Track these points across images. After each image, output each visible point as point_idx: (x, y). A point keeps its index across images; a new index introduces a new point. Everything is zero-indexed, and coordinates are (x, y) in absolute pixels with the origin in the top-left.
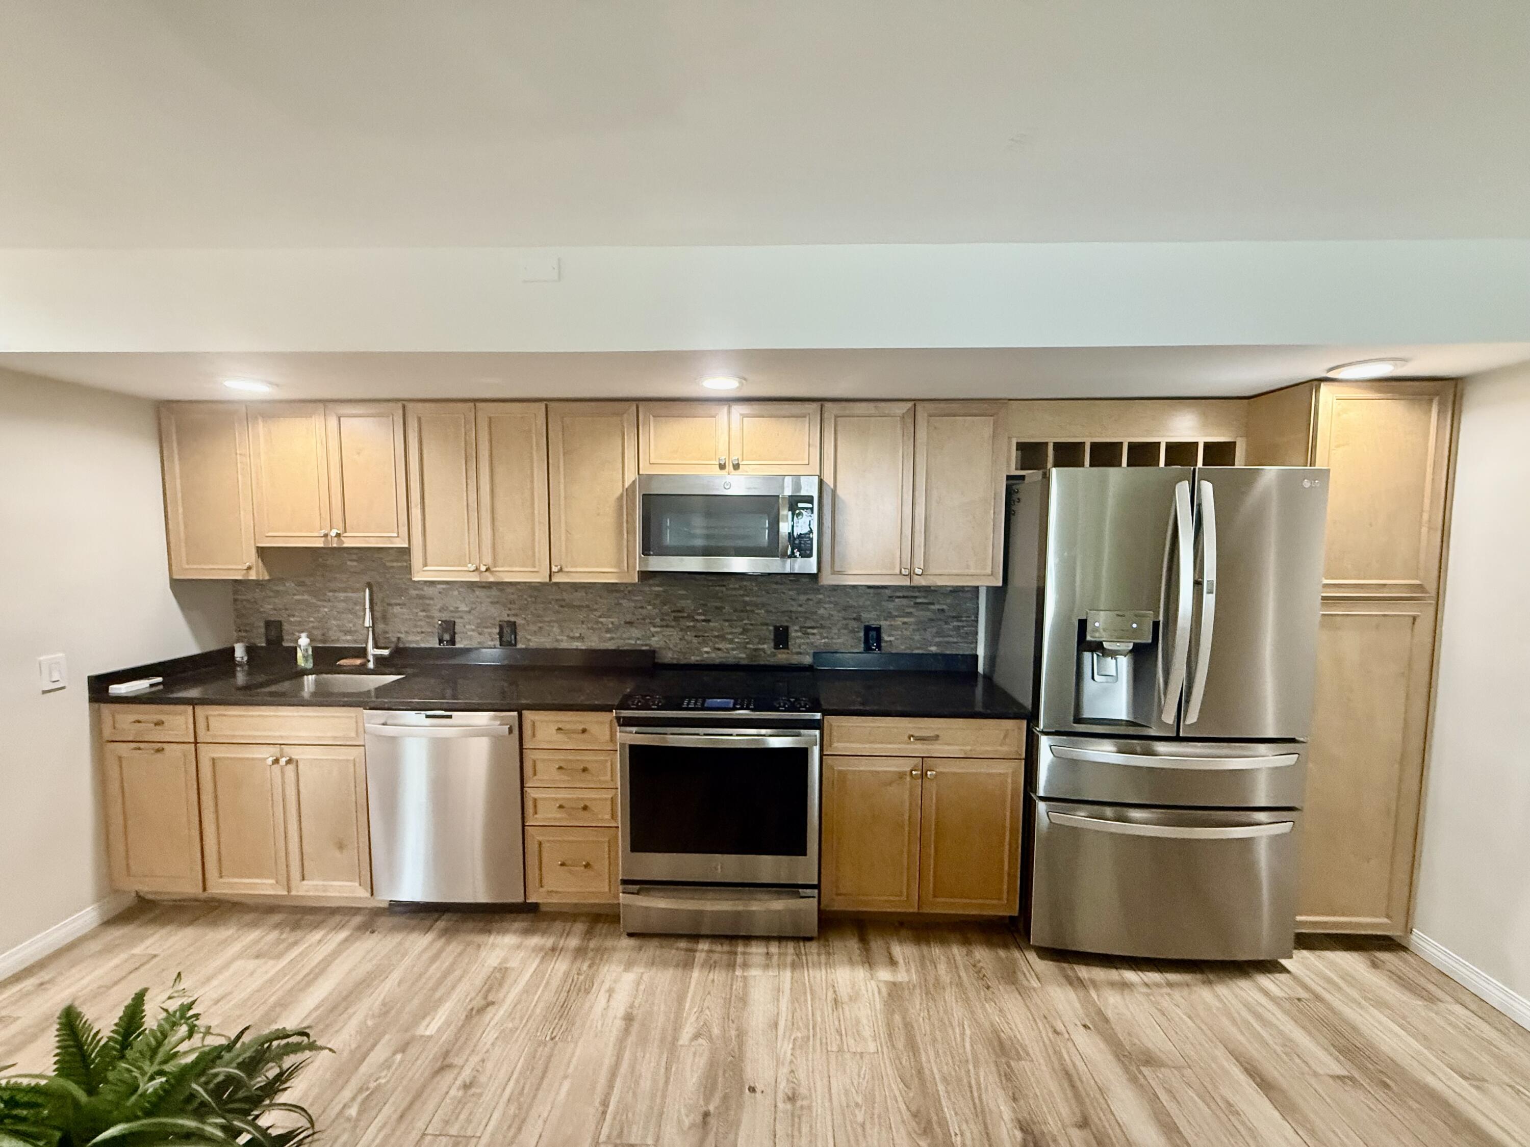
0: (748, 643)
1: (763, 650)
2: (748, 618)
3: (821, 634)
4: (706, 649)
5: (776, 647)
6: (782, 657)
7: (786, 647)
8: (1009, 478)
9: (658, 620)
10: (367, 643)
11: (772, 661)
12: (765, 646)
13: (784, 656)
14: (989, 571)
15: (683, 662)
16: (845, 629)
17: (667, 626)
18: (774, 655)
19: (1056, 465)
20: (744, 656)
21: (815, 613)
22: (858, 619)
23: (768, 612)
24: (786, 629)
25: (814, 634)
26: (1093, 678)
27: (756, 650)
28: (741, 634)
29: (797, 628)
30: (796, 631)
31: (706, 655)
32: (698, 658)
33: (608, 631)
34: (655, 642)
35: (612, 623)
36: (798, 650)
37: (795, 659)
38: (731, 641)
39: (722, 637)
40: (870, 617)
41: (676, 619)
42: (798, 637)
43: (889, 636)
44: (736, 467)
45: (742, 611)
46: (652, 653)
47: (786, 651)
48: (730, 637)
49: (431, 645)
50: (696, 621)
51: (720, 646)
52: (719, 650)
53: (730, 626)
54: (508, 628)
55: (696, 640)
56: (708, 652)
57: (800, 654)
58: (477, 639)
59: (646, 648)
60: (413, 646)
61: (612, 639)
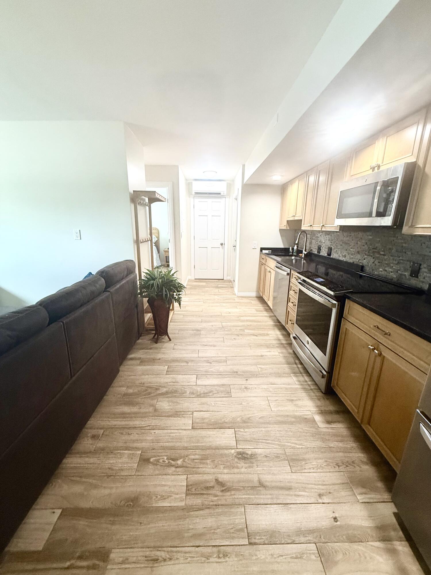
0: (399, 270)
2: (402, 256)
4: (381, 270)
5: (411, 275)
6: (413, 282)
9: (367, 253)
10: (303, 249)
11: (408, 283)
12: (406, 273)
17: (370, 255)
18: (409, 280)
20: (395, 276)
23: (412, 254)
24: (420, 265)
27: (401, 275)
28: (397, 264)
29: (425, 266)
30: (425, 268)
31: (380, 273)
33: (352, 254)
34: (365, 262)
35: (354, 251)
36: (423, 280)
37: (420, 285)
38: (392, 268)
39: (388, 265)
41: (374, 252)
42: (425, 272)
45: (400, 252)
46: (362, 267)
47: (416, 279)
48: (392, 265)
49: (316, 253)
50: (381, 254)
51: (387, 269)
52: (386, 271)
53: (393, 259)
54: (330, 249)
55: (378, 264)
56: (381, 271)
57: (423, 282)
58: (324, 253)
59: (361, 264)
60: (314, 253)
61: (352, 258)
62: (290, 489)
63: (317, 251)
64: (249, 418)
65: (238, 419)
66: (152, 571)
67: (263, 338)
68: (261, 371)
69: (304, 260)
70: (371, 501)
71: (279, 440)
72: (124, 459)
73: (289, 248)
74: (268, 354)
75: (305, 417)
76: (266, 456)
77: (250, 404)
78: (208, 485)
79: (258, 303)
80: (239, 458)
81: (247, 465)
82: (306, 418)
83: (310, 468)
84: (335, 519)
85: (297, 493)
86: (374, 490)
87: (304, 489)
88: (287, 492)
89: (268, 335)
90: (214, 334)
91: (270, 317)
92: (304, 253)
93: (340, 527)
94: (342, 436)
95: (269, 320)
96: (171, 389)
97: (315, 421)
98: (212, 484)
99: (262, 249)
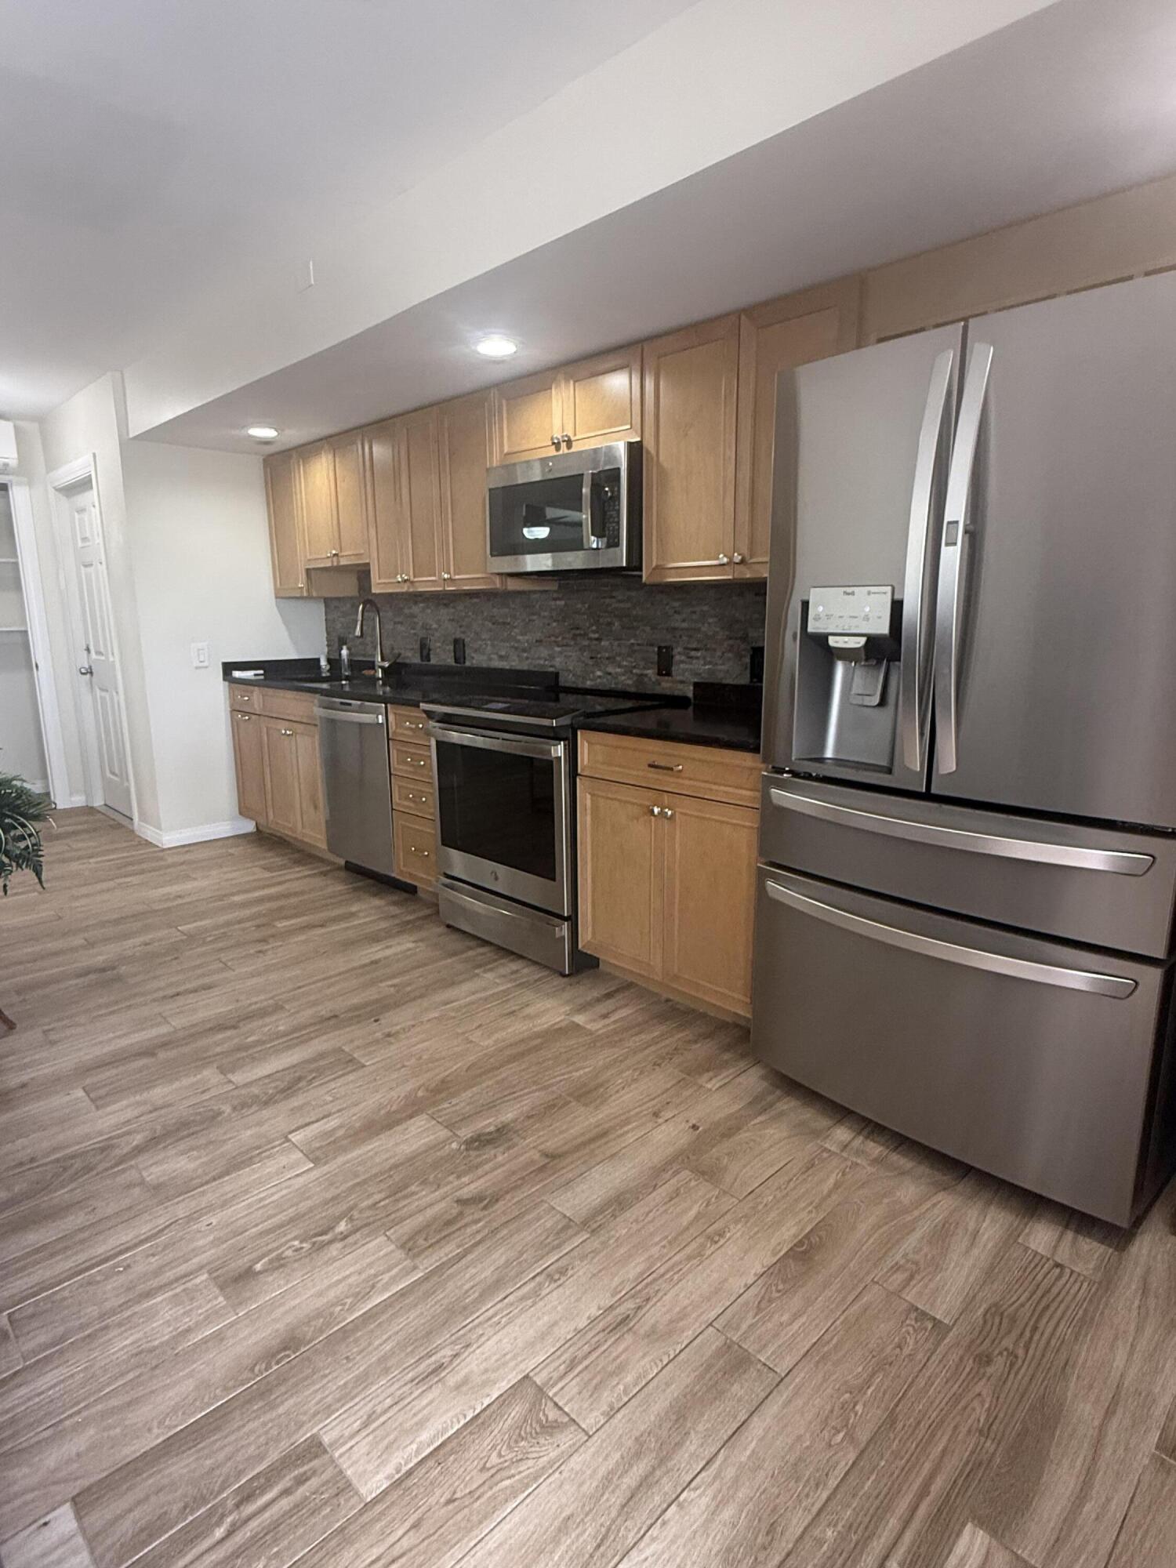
0: (634, 667)
1: (646, 675)
2: (635, 637)
3: (704, 658)
4: (599, 673)
5: (660, 674)
6: (666, 686)
7: (670, 673)
9: (560, 638)
10: (375, 656)
11: (658, 690)
12: (649, 672)
13: (668, 685)
15: (580, 686)
16: (730, 651)
17: (567, 645)
18: (659, 683)
20: (630, 682)
21: (699, 630)
22: (744, 638)
23: (653, 628)
24: (669, 649)
25: (697, 658)
27: (641, 676)
28: (629, 655)
29: (679, 649)
30: (679, 653)
31: (598, 680)
32: (592, 682)
33: (524, 650)
34: (558, 662)
35: (527, 641)
36: (681, 678)
37: (678, 689)
38: (620, 665)
39: (612, 660)
40: (757, 637)
41: (574, 637)
42: (682, 662)
45: (630, 628)
46: (556, 675)
47: (670, 678)
48: (618, 659)
49: (417, 660)
50: (591, 639)
51: (610, 669)
52: (610, 674)
53: (619, 645)
54: (459, 646)
55: (591, 662)
56: (600, 677)
57: (682, 682)
58: (442, 656)
59: (551, 669)
60: (408, 661)
61: (527, 658)
62: (605, 1134)
63: (418, 655)
64: (443, 1081)
65: (420, 1094)
66: (444, 1384)
67: (347, 925)
68: (398, 992)
69: (384, 684)
70: (727, 1080)
71: (535, 1083)
72: (167, 1314)
73: (318, 660)
74: (388, 952)
75: (556, 1027)
76: (529, 1117)
77: (425, 1057)
78: (448, 1217)
79: (255, 850)
80: (477, 1149)
81: (501, 1149)
82: (560, 1029)
83: (617, 1092)
84: (695, 1127)
85: (620, 1132)
86: (724, 1065)
87: (627, 1122)
88: (603, 1140)
89: (353, 915)
90: (175, 962)
91: (324, 874)
92: (382, 668)
93: (705, 1131)
94: (639, 1025)
95: (329, 882)
96: (159, 1127)
97: (578, 1025)
98: (455, 1212)
99: (228, 668)
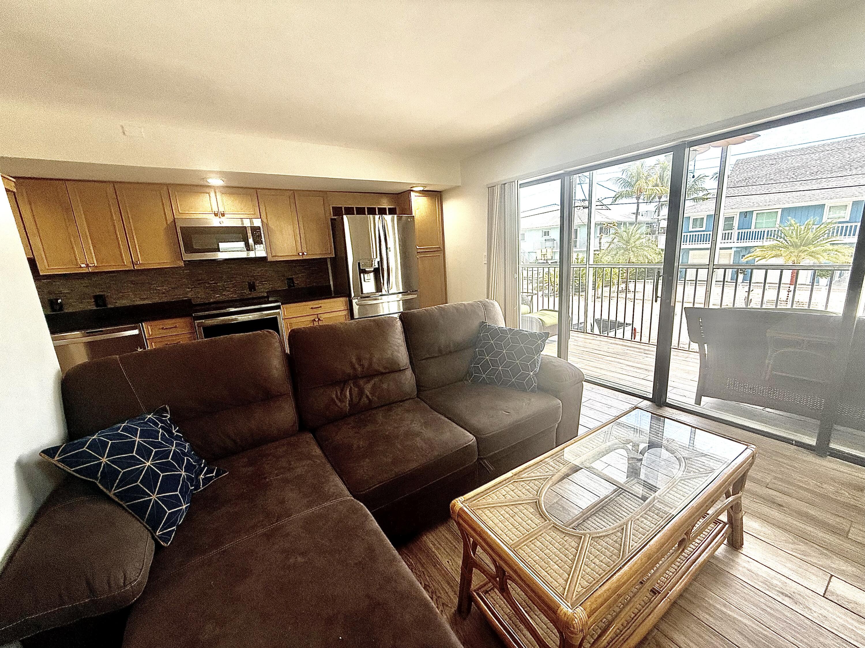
0: (237, 291)
1: (245, 293)
2: (235, 280)
3: (269, 283)
4: (216, 296)
5: (251, 291)
7: (255, 290)
8: (332, 219)
9: (190, 285)
11: (250, 297)
12: (245, 291)
13: (255, 294)
14: (329, 252)
15: (206, 303)
16: (279, 280)
17: (195, 288)
18: (250, 294)
19: (346, 214)
20: (236, 296)
21: (265, 275)
22: (284, 276)
23: (243, 276)
24: (253, 283)
25: (266, 284)
26: (364, 281)
27: (241, 293)
28: (233, 287)
29: (258, 282)
32: (214, 300)
33: (163, 293)
34: (190, 295)
35: (165, 289)
36: (260, 291)
38: (229, 291)
39: (224, 290)
40: (289, 275)
41: (199, 284)
42: (259, 286)
43: (297, 281)
44: (223, 215)
45: (231, 277)
46: (189, 301)
47: (255, 292)
48: (228, 289)
54: (101, 298)
58: (79, 307)
